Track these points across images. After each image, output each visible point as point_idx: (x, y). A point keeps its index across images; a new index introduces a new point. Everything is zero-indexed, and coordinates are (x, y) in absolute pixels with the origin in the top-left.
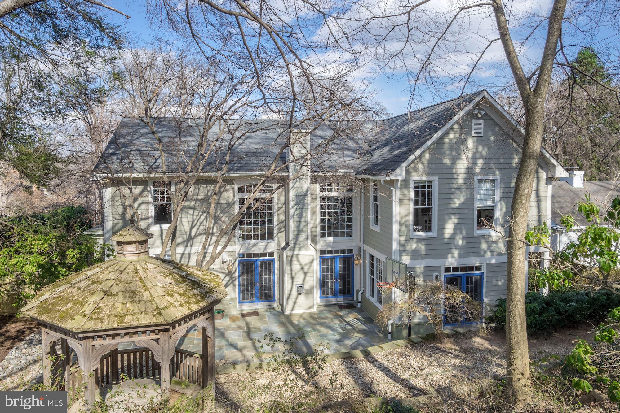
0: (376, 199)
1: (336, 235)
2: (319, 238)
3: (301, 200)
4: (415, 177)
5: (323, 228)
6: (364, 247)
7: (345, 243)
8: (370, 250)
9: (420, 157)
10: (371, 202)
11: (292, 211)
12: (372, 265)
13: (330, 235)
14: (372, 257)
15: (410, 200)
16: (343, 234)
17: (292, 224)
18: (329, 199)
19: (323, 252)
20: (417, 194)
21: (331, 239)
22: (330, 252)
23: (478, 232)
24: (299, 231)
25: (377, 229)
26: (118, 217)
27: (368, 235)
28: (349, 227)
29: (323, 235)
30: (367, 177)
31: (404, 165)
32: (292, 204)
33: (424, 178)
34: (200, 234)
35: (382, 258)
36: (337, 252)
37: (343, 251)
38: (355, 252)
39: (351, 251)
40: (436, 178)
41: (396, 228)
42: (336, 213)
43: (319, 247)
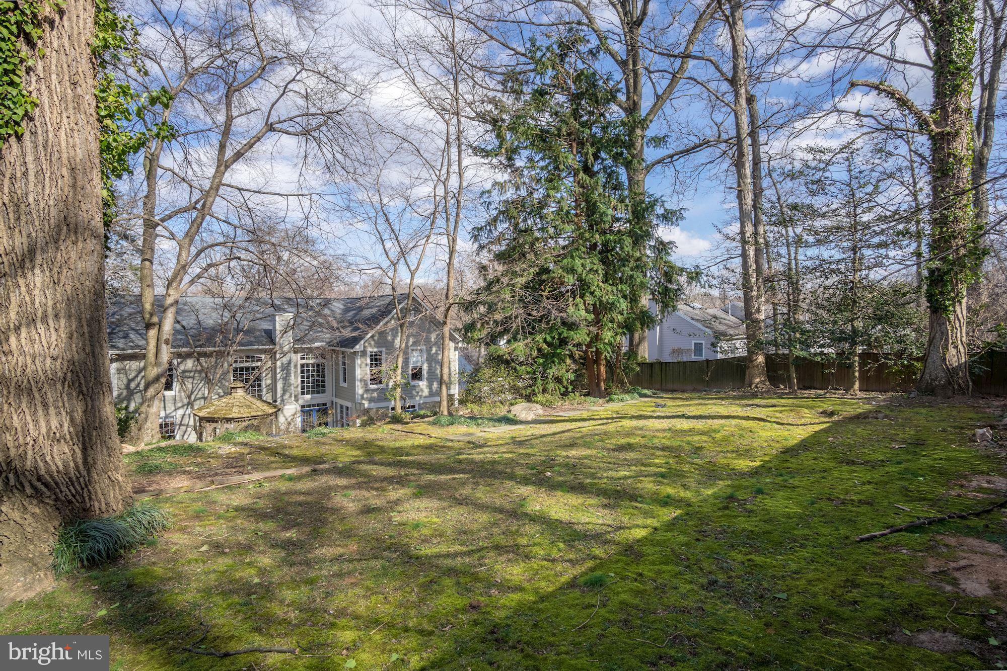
0: (344, 364)
1: (313, 392)
2: (300, 396)
3: (286, 368)
4: (369, 349)
5: (303, 388)
6: (335, 400)
7: (320, 398)
8: (340, 402)
9: (372, 337)
10: (341, 367)
11: (278, 376)
12: (342, 412)
13: (308, 393)
14: (342, 407)
15: (367, 365)
16: (318, 392)
17: (280, 385)
18: (308, 365)
19: (303, 407)
20: (372, 360)
21: (308, 397)
22: (309, 406)
23: (413, 383)
24: (285, 391)
25: (345, 385)
26: (123, 387)
27: (338, 392)
28: (324, 386)
29: (303, 393)
30: (337, 349)
31: (362, 342)
32: (278, 370)
33: (376, 350)
34: (199, 399)
35: (349, 404)
36: (314, 405)
37: (318, 405)
38: (328, 405)
39: (324, 404)
40: (384, 349)
41: (358, 383)
42: (313, 376)
43: (301, 402)
